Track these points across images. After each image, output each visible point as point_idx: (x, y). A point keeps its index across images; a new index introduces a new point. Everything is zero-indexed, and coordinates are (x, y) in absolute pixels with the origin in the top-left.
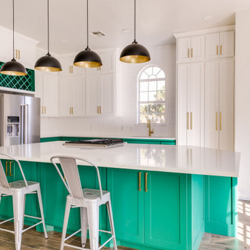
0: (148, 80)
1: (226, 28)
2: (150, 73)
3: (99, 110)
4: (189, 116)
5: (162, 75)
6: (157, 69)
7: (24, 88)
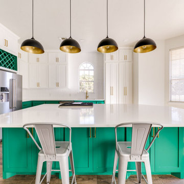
0: (84, 70)
1: (128, 48)
2: (85, 67)
3: (57, 85)
4: (111, 88)
5: (92, 68)
6: (89, 65)
7: (10, 68)
